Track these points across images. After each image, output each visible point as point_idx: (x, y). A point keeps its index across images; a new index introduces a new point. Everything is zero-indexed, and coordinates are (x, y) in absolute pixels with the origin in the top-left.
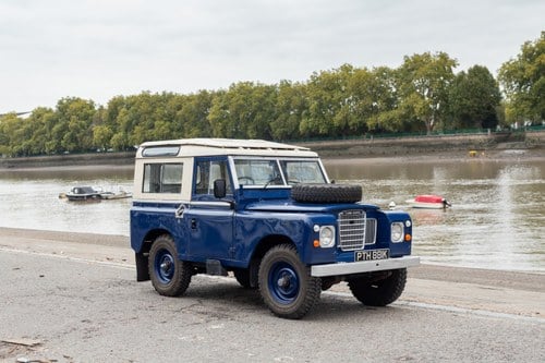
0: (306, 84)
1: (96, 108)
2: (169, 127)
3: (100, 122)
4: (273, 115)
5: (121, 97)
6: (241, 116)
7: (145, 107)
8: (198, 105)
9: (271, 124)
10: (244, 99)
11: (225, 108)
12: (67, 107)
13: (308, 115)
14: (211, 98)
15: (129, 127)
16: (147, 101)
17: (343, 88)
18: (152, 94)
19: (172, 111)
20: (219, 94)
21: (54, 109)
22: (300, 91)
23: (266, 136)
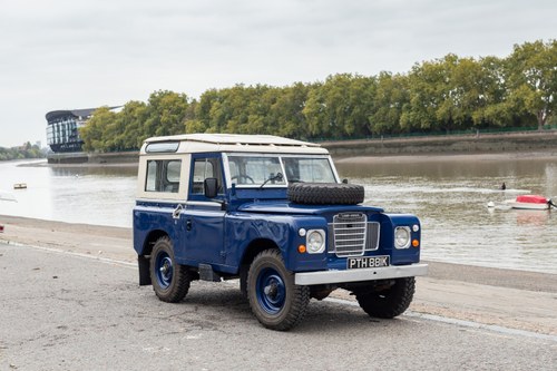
0: (407, 75)
1: (189, 102)
2: (262, 121)
3: (192, 116)
4: (372, 108)
5: (215, 90)
6: (338, 110)
7: (238, 100)
8: (293, 99)
9: (370, 118)
10: (341, 92)
11: (321, 101)
12: (159, 101)
13: (409, 108)
14: (307, 91)
15: (222, 122)
16: (241, 94)
17: (448, 79)
18: (246, 86)
19: (266, 104)
20: (315, 86)
21: (147, 103)
22: (401, 83)
23: (364, 130)
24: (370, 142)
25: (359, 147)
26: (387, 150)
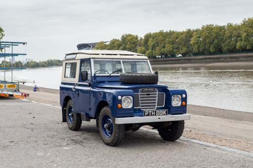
0: (240, 24)
1: (139, 39)
2: (172, 47)
3: (140, 45)
4: (223, 40)
5: (150, 33)
6: (207, 41)
7: (161, 38)
8: (186, 37)
9: (222, 45)
10: (209, 33)
11: (199, 37)
12: (125, 38)
14: (193, 33)
15: (154, 47)
16: (162, 35)
18: (165, 31)
19: (174, 39)
20: (196, 31)
21: (120, 40)
22: (237, 28)
23: (219, 51)
24: (222, 56)
25: (217, 58)
26: (230, 60)
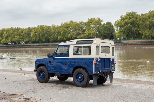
0: (60, 26)
2: (19, 38)
4: (50, 35)
5: (4, 29)
7: (12, 32)
8: (28, 32)
9: (50, 37)
10: (42, 30)
11: (36, 32)
13: (60, 35)
14: (32, 30)
15: (7, 38)
16: (12, 30)
17: (71, 27)
18: (14, 28)
19: (20, 33)
20: (34, 28)
22: (58, 28)
23: (48, 41)
24: (50, 44)
25: (46, 45)
26: (54, 46)
